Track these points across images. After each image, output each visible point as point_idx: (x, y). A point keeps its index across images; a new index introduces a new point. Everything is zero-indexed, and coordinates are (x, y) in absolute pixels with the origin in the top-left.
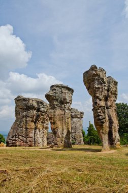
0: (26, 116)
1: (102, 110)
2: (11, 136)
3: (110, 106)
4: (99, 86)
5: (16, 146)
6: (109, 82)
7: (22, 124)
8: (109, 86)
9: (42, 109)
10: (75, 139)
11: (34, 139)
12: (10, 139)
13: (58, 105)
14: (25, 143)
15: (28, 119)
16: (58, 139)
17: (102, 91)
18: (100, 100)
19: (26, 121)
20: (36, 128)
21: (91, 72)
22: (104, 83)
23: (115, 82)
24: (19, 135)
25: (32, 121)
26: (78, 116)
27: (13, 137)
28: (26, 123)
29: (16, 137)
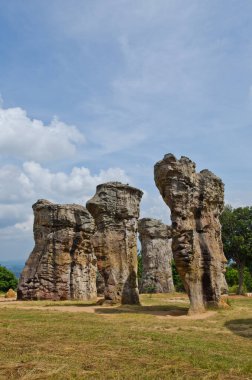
0: (54, 241)
1: (186, 237)
2: (26, 280)
3: (206, 227)
4: (181, 193)
5: (35, 299)
6: (202, 183)
7: (46, 256)
8: (202, 190)
9: (86, 226)
10: (156, 281)
11: (71, 285)
12: (23, 286)
13: (111, 222)
14: (52, 294)
15: (57, 246)
16: (111, 288)
17: (187, 202)
18: (184, 219)
19: (54, 249)
20: (73, 264)
21: (164, 166)
22: (192, 185)
23: (215, 180)
24: (40, 278)
25: (66, 250)
26: (163, 234)
27: (28, 282)
28: (54, 253)
29: (34, 282)
